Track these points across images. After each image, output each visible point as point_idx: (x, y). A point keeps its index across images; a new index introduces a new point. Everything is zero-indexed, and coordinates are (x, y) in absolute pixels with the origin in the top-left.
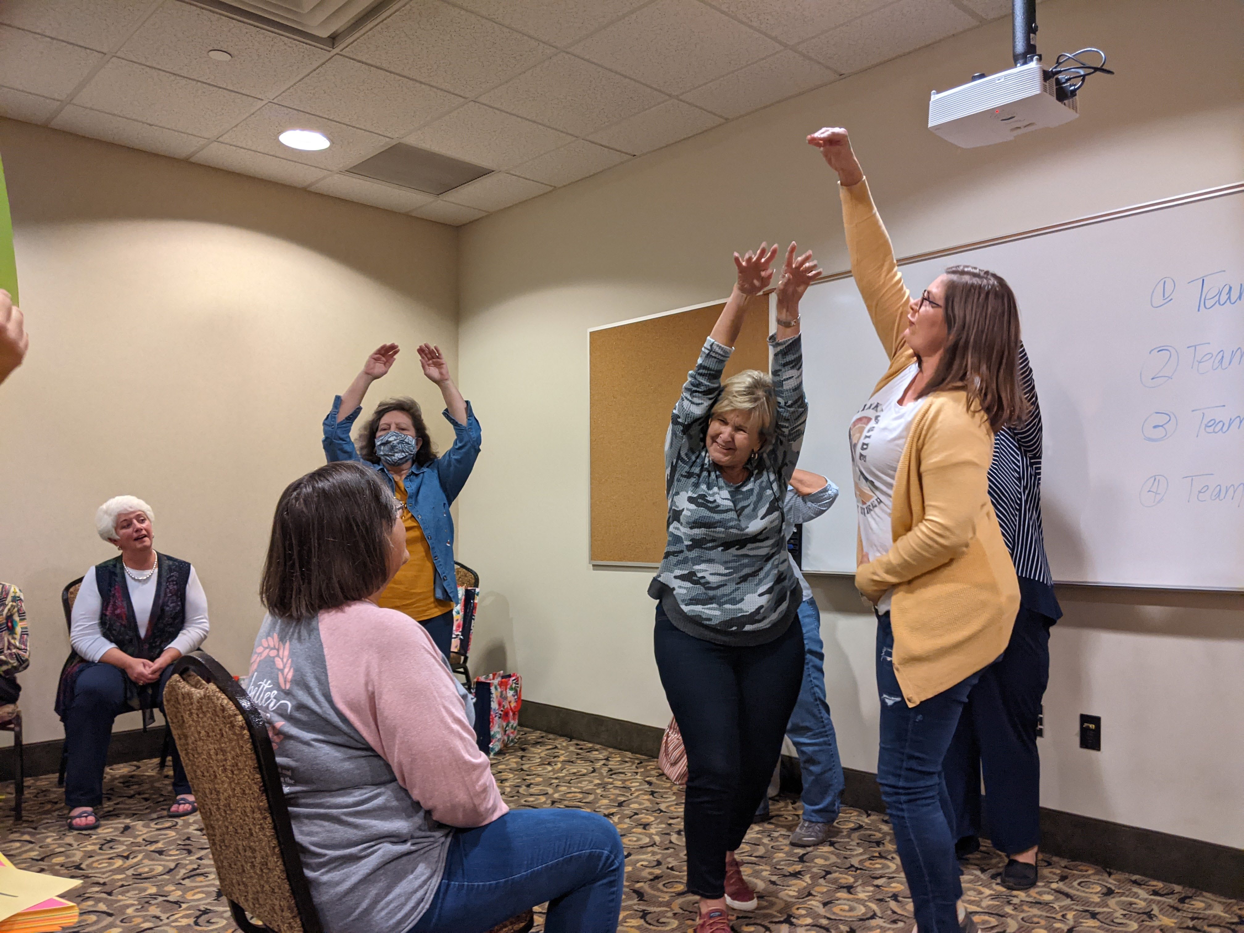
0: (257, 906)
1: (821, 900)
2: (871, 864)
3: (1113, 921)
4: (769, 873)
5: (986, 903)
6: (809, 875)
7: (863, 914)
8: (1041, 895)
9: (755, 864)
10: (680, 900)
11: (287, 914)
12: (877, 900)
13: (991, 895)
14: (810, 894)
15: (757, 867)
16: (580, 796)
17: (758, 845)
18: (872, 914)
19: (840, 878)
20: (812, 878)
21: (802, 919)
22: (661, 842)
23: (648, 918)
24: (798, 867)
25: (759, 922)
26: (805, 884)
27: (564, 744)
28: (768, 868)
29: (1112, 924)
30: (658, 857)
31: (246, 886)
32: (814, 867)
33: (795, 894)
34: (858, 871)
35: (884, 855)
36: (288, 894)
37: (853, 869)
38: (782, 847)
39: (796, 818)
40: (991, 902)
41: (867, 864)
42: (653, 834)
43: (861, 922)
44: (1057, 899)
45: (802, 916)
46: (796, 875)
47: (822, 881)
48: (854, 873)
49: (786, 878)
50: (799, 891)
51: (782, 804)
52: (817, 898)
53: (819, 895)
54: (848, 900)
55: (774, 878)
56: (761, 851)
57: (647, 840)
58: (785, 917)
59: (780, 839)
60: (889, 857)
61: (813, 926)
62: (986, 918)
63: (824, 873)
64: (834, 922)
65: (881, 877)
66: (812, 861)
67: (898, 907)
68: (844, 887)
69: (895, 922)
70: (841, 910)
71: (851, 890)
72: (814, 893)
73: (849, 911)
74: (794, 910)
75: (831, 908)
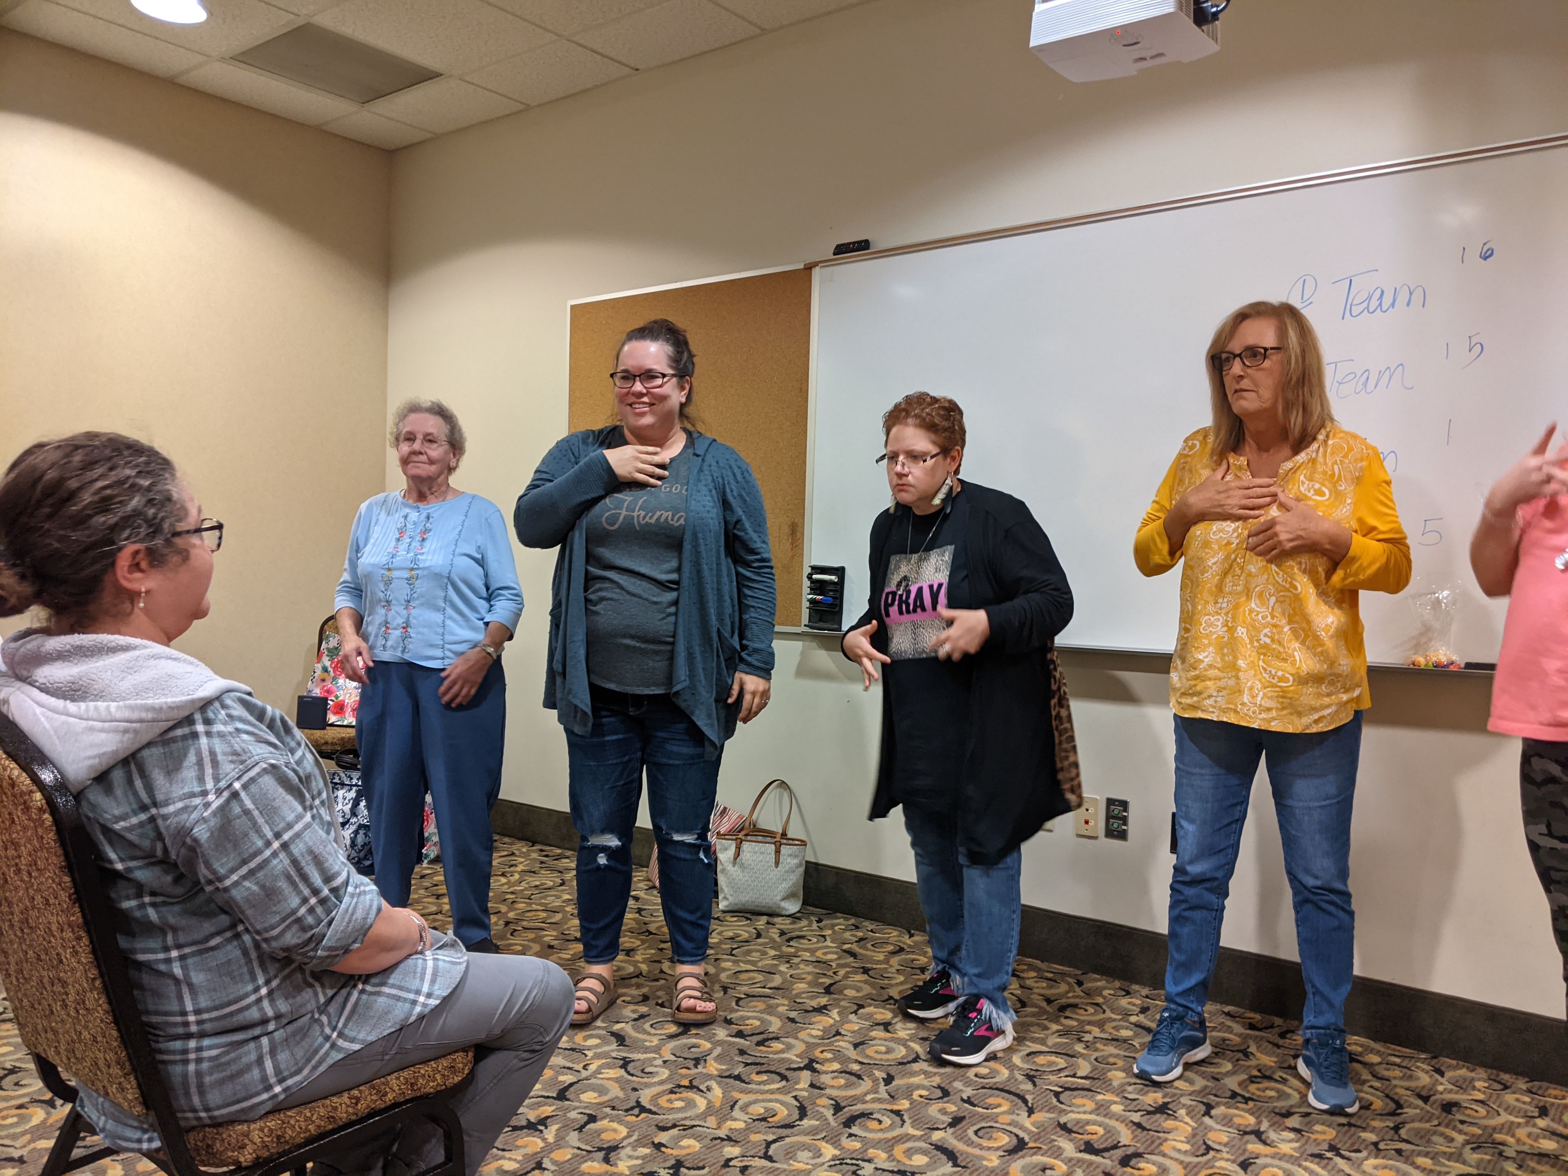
0: (72, 1060)
1: (851, 1039)
4: (786, 1008)
5: (1053, 1040)
6: (836, 1011)
7: (902, 1057)
8: (1118, 1030)
10: (673, 1044)
11: (116, 1071)
13: (1058, 1031)
14: (838, 1033)
15: (772, 1001)
16: (544, 915)
18: (914, 1056)
19: (876, 1013)
20: (840, 1014)
21: (827, 1065)
22: (649, 972)
23: (630, 1068)
24: (824, 1001)
25: (773, 1068)
26: (832, 1021)
27: (524, 850)
28: (786, 1002)
30: (645, 990)
31: (55, 1032)
32: (843, 999)
33: (820, 1033)
36: (115, 1044)
38: (803, 976)
40: (1059, 1040)
42: (639, 962)
43: (900, 1067)
44: (1136, 1035)
45: (828, 1060)
46: (821, 1010)
47: (852, 1017)
49: (808, 1014)
50: (824, 1031)
51: (804, 922)
52: (846, 1038)
53: (850, 1034)
54: (885, 1040)
55: (793, 1015)
56: (777, 981)
57: (631, 969)
58: (806, 1061)
59: (802, 966)
61: (841, 1072)
62: (1053, 1058)
63: (855, 1007)
64: (868, 1067)
66: (841, 992)
68: (878, 1024)
70: (877, 1052)
71: (890, 1028)
72: (843, 1032)
73: (887, 1053)
74: (817, 1053)
75: (864, 1050)
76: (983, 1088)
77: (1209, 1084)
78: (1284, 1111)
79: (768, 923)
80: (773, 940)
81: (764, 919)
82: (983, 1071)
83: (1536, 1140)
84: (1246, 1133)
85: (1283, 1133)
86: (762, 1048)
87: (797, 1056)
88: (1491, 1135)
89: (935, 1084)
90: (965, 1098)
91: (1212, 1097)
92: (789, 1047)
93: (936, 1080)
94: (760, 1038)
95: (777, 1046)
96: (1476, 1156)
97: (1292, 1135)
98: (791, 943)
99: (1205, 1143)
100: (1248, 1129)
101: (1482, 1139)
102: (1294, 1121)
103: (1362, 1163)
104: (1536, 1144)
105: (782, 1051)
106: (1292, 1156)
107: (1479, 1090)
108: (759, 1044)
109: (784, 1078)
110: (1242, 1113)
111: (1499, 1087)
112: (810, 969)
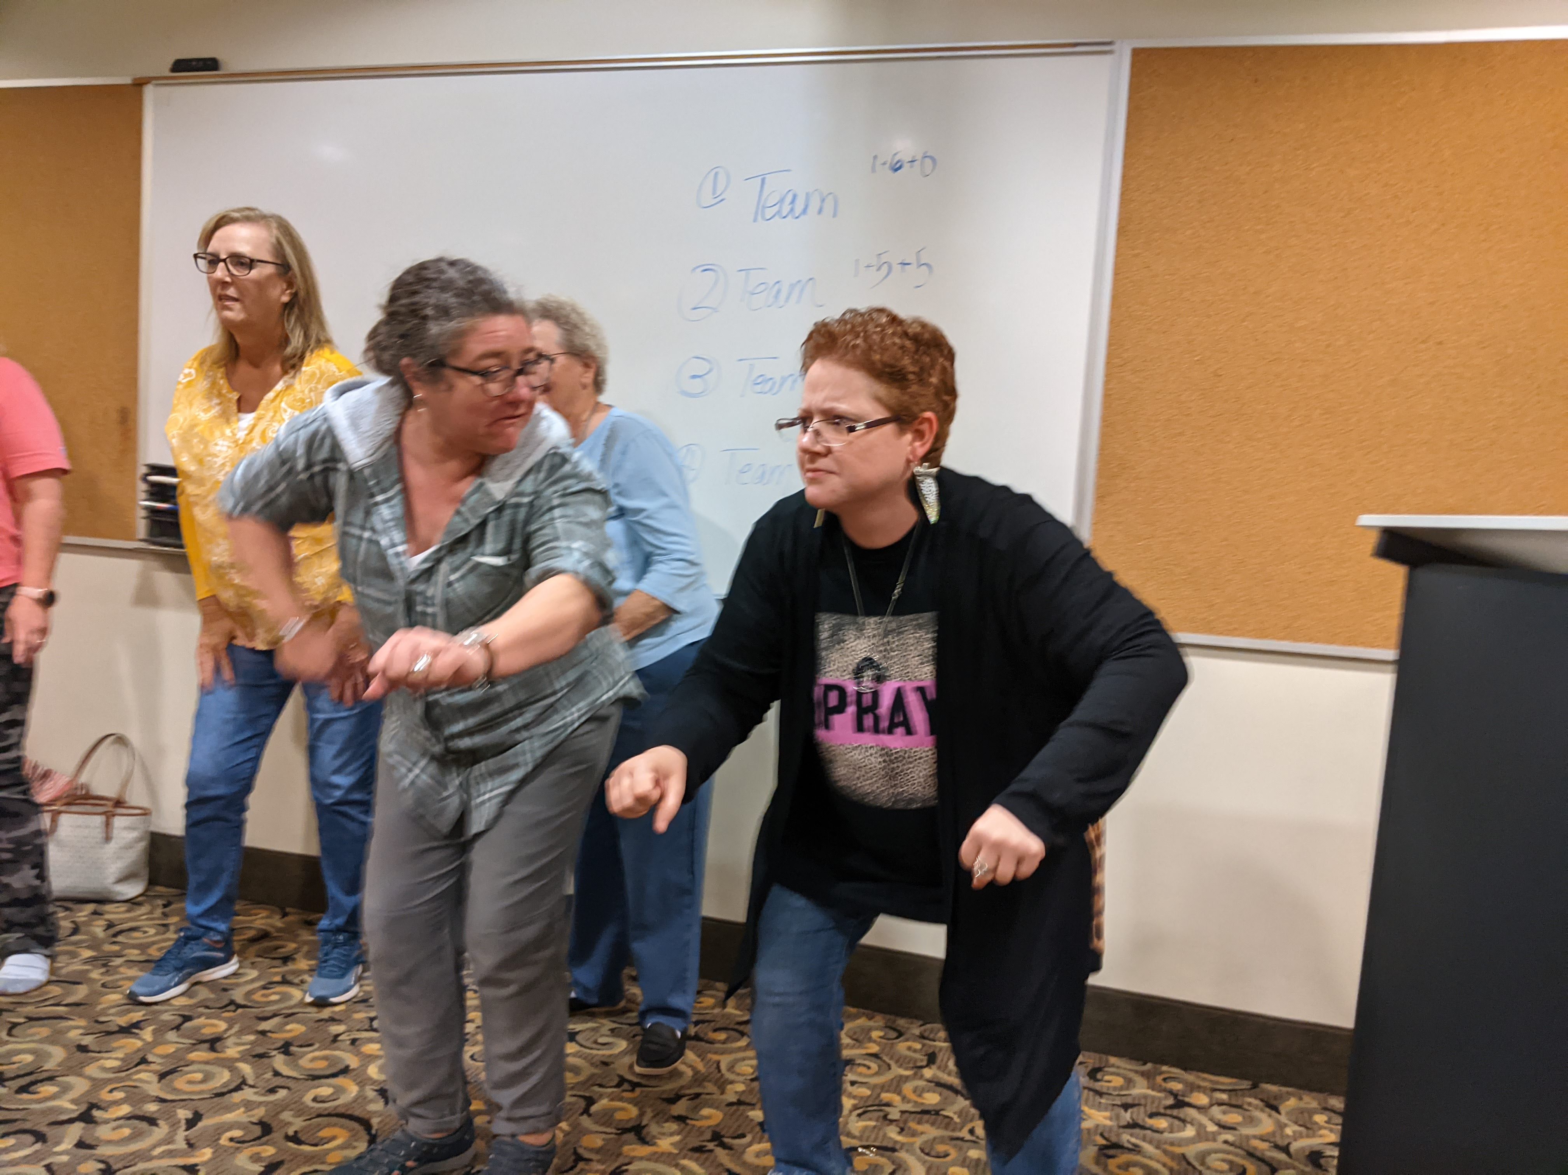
1: (158, 1068)
2: (264, 995)
3: (596, 1042)
4: (81, 1031)
6: (151, 1028)
7: (225, 1085)
9: (61, 1018)
12: (255, 1056)
14: (144, 1061)
17: (78, 983)
18: (239, 1081)
19: (205, 1026)
20: (154, 1032)
21: (112, 1109)
25: (27, 1126)
26: (139, 1044)
28: (82, 1023)
29: (594, 1046)
32: (166, 1011)
33: (116, 1064)
34: (240, 1011)
35: (290, 978)
37: (232, 1007)
38: (121, 983)
39: (163, 929)
41: (257, 997)
43: (216, 1099)
45: (117, 1103)
47: (172, 1036)
48: (231, 1014)
49: (108, 1038)
50: (124, 1059)
51: (144, 909)
52: (153, 1067)
53: (159, 1060)
54: (207, 1063)
55: (87, 1040)
56: (81, 993)
58: (83, 1107)
59: (122, 970)
60: (296, 981)
61: (129, 1118)
63: (180, 1020)
65: (275, 1015)
67: (286, 1064)
68: (205, 1041)
69: (272, 1091)
70: (190, 1082)
71: (218, 1045)
72: (150, 1058)
73: (203, 1081)
74: (105, 1095)
75: (172, 1081)
76: (319, 1116)
77: (596, 1071)
78: (672, 1096)
79: (95, 913)
80: (94, 938)
81: (91, 907)
82: (325, 1091)
83: (920, 1096)
84: (625, 1131)
85: (666, 1125)
86: (25, 1096)
87: (74, 1101)
88: (879, 1095)
89: (254, 1120)
90: (291, 1132)
91: (596, 1088)
92: (66, 1089)
93: (259, 1113)
94: (28, 1080)
95: (48, 1089)
96: (862, 1124)
97: (674, 1126)
98: (120, 938)
99: (575, 1153)
100: (629, 1125)
101: (870, 1103)
102: (680, 1108)
103: (743, 1152)
104: (920, 1100)
105: (53, 1097)
106: (670, 1154)
107: (875, 1042)
108: (23, 1089)
109: (40, 1137)
110: (625, 1105)
111: (894, 1034)
112: (133, 972)
